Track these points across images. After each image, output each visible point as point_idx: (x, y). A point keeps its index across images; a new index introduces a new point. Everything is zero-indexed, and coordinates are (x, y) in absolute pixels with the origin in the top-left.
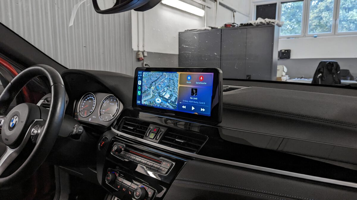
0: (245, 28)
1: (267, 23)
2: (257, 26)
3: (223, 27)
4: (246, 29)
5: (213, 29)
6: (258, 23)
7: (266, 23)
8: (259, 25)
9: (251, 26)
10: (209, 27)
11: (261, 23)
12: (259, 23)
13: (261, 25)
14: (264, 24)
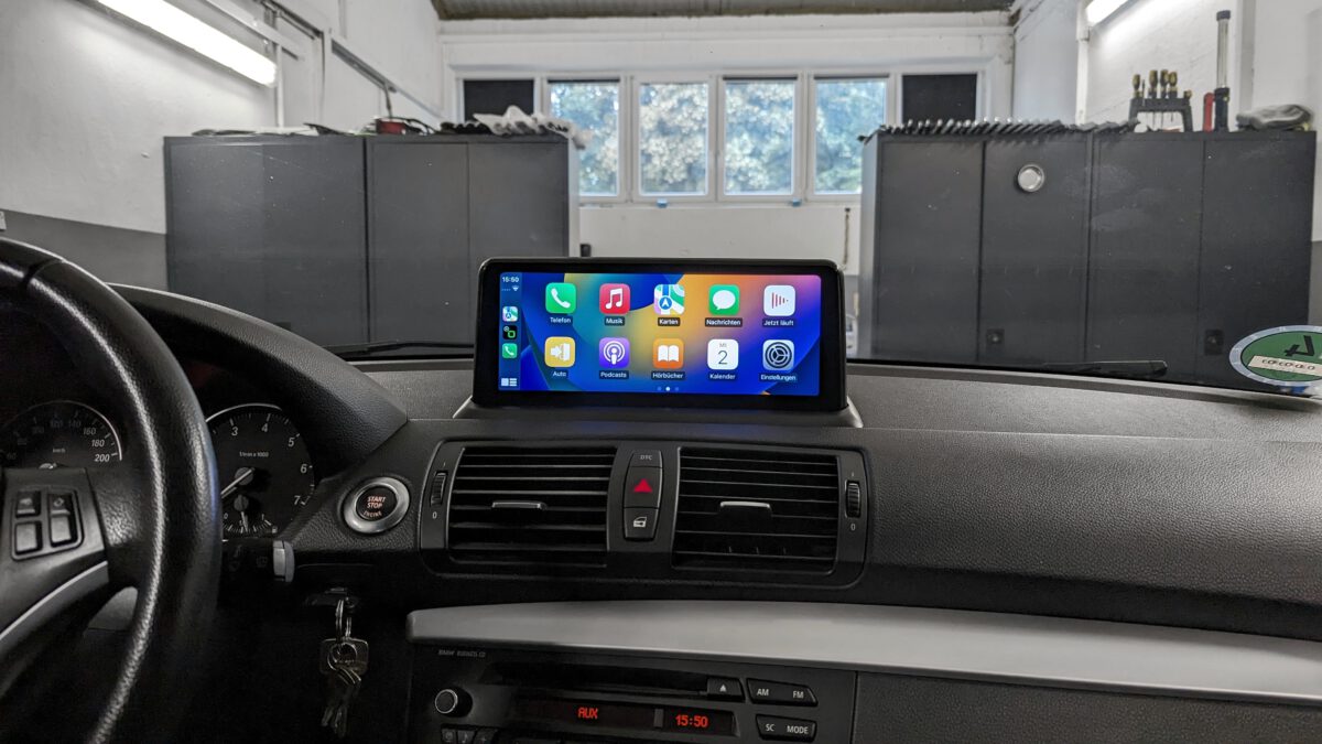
0: (462, 143)
1: (542, 127)
2: (505, 135)
3: (368, 130)
4: (464, 146)
5: (329, 136)
6: (508, 125)
7: (537, 130)
8: (514, 134)
9: (485, 137)
10: (307, 128)
11: (521, 125)
12: (513, 126)
13: (518, 135)
14: (533, 132)
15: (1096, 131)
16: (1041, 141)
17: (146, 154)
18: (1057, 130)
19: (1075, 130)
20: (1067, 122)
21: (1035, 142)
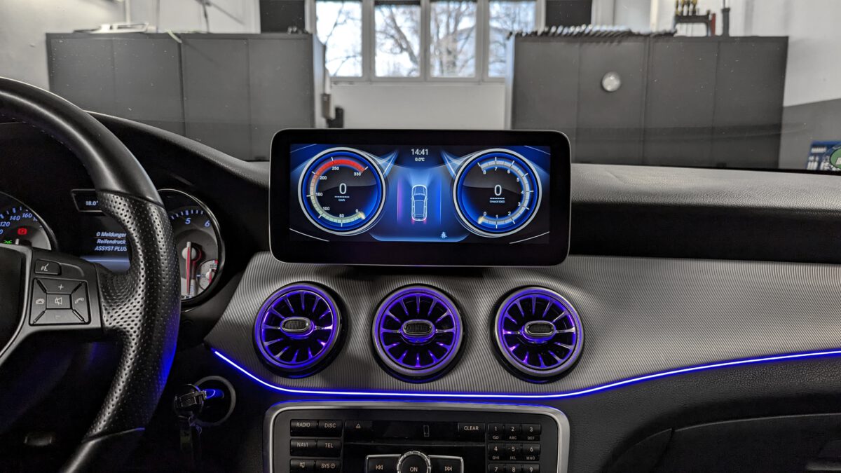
15: (653, 35)
16: (619, 42)
17: (33, 44)
18: (629, 34)
19: (639, 35)
20: (635, 30)
21: (615, 44)
